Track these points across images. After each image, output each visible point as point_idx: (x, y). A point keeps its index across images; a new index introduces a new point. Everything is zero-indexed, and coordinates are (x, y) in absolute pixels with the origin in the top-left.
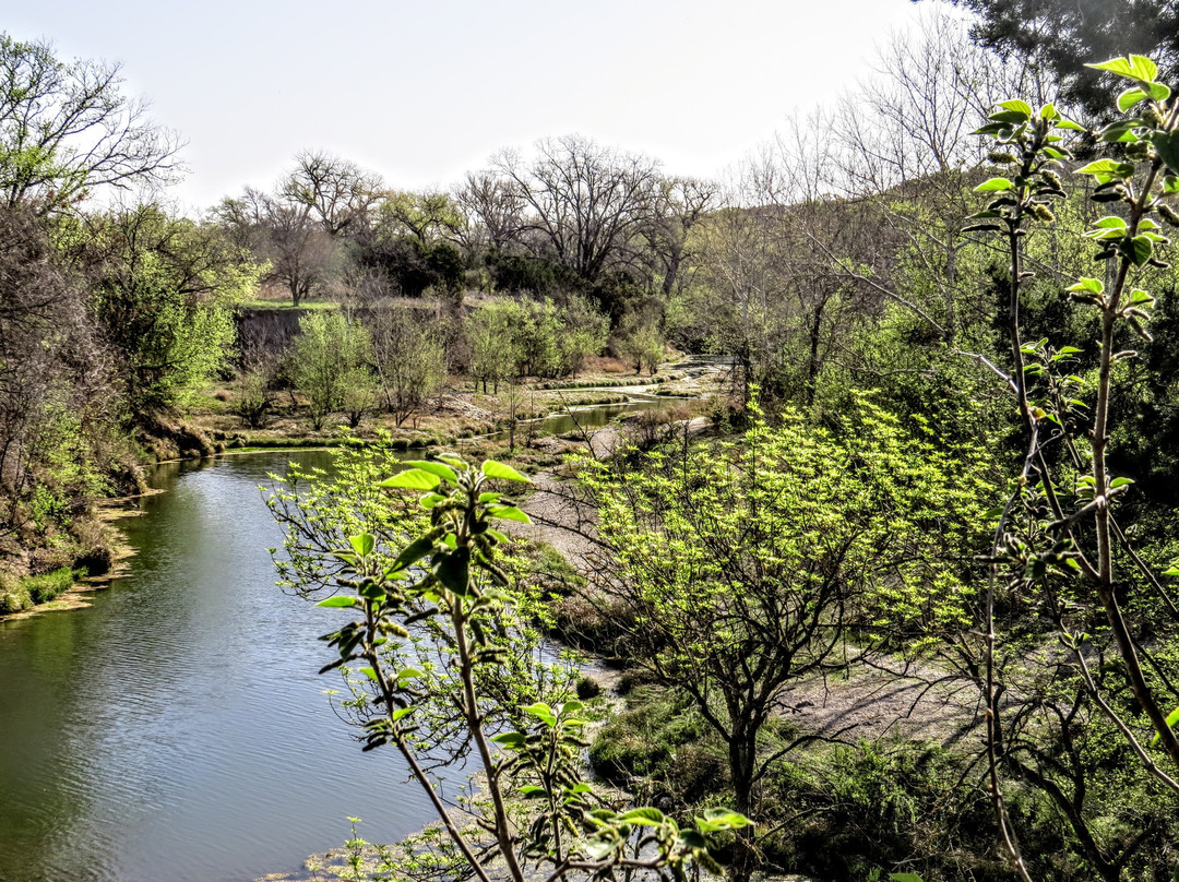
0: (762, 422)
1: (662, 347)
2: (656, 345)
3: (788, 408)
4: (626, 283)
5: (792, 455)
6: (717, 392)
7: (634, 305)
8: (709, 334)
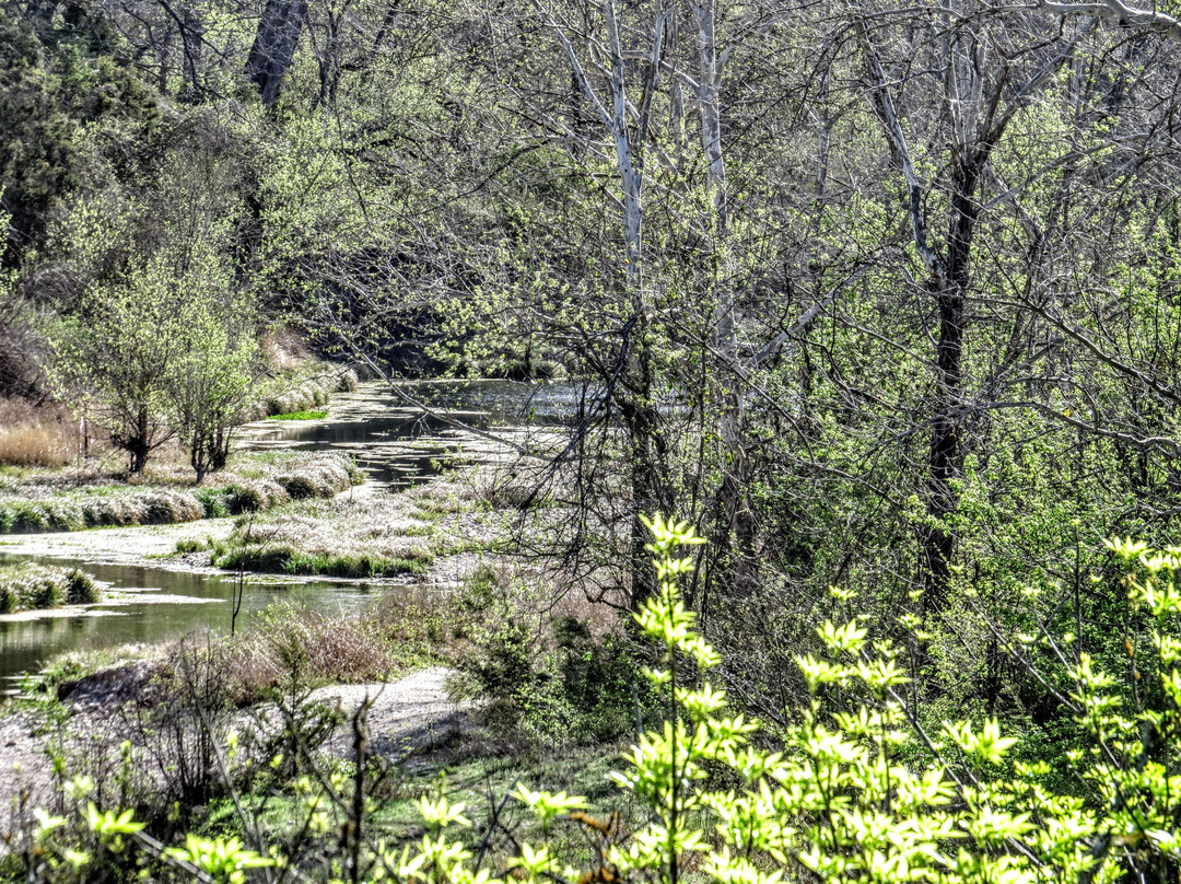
0: (708, 698)
1: (247, 345)
2: (220, 338)
3: (828, 632)
4: (76, 47)
5: (851, 848)
6: (503, 551)
7: (114, 154)
8: (466, 282)
